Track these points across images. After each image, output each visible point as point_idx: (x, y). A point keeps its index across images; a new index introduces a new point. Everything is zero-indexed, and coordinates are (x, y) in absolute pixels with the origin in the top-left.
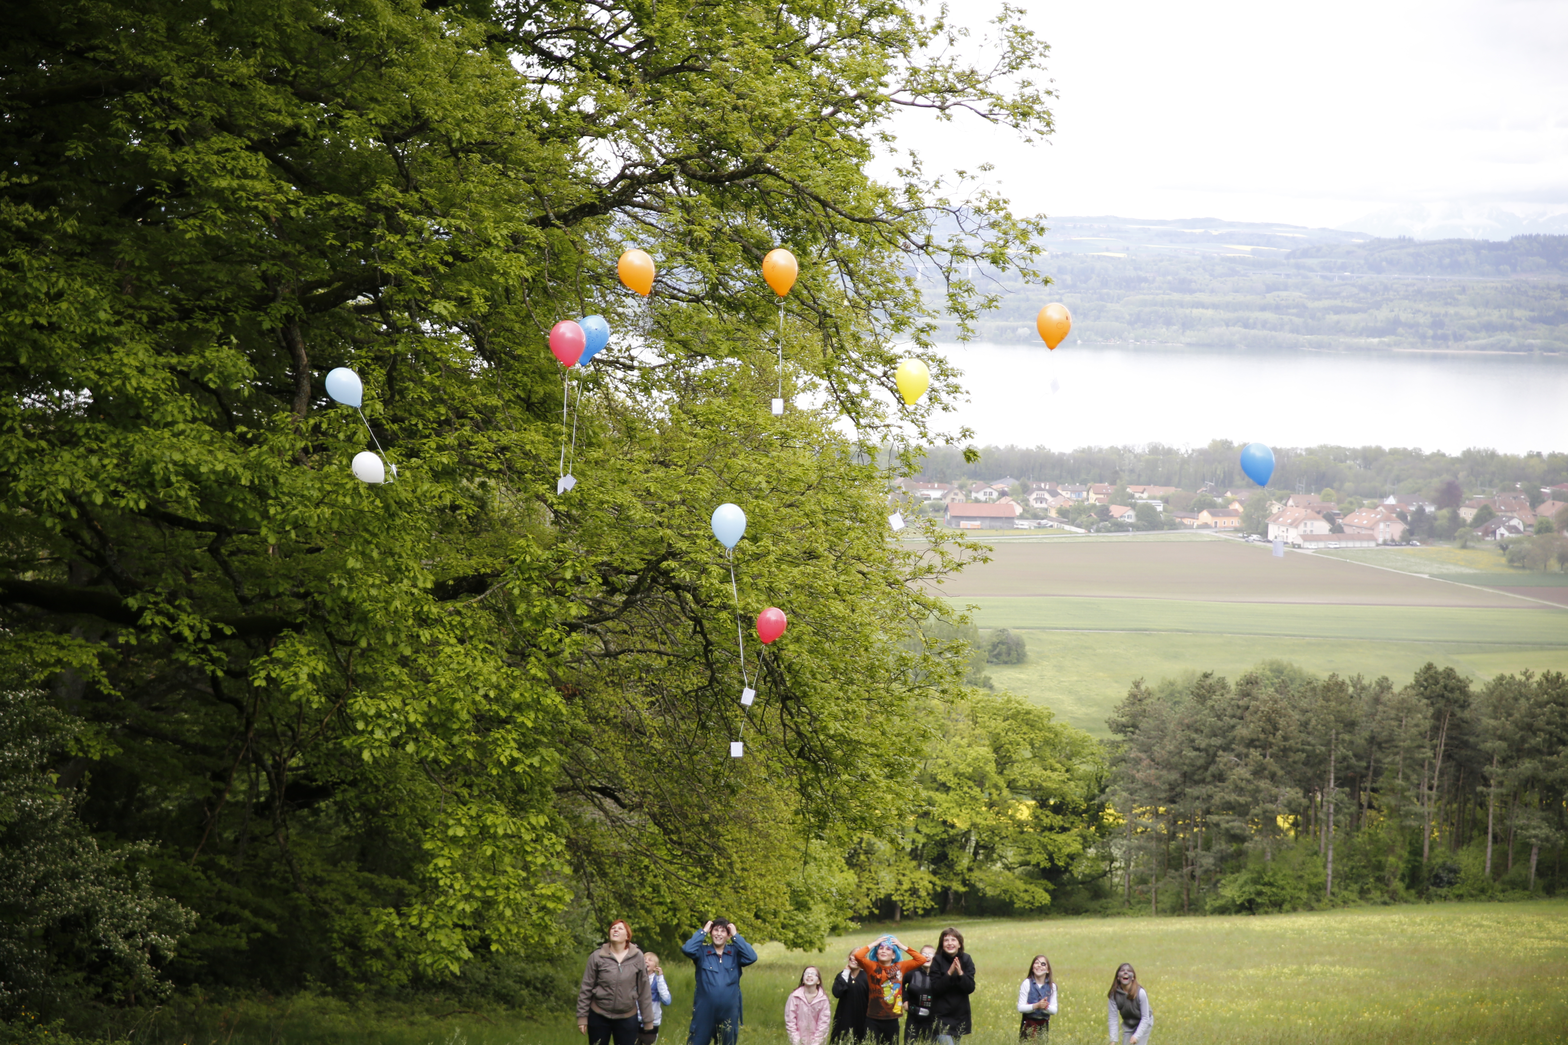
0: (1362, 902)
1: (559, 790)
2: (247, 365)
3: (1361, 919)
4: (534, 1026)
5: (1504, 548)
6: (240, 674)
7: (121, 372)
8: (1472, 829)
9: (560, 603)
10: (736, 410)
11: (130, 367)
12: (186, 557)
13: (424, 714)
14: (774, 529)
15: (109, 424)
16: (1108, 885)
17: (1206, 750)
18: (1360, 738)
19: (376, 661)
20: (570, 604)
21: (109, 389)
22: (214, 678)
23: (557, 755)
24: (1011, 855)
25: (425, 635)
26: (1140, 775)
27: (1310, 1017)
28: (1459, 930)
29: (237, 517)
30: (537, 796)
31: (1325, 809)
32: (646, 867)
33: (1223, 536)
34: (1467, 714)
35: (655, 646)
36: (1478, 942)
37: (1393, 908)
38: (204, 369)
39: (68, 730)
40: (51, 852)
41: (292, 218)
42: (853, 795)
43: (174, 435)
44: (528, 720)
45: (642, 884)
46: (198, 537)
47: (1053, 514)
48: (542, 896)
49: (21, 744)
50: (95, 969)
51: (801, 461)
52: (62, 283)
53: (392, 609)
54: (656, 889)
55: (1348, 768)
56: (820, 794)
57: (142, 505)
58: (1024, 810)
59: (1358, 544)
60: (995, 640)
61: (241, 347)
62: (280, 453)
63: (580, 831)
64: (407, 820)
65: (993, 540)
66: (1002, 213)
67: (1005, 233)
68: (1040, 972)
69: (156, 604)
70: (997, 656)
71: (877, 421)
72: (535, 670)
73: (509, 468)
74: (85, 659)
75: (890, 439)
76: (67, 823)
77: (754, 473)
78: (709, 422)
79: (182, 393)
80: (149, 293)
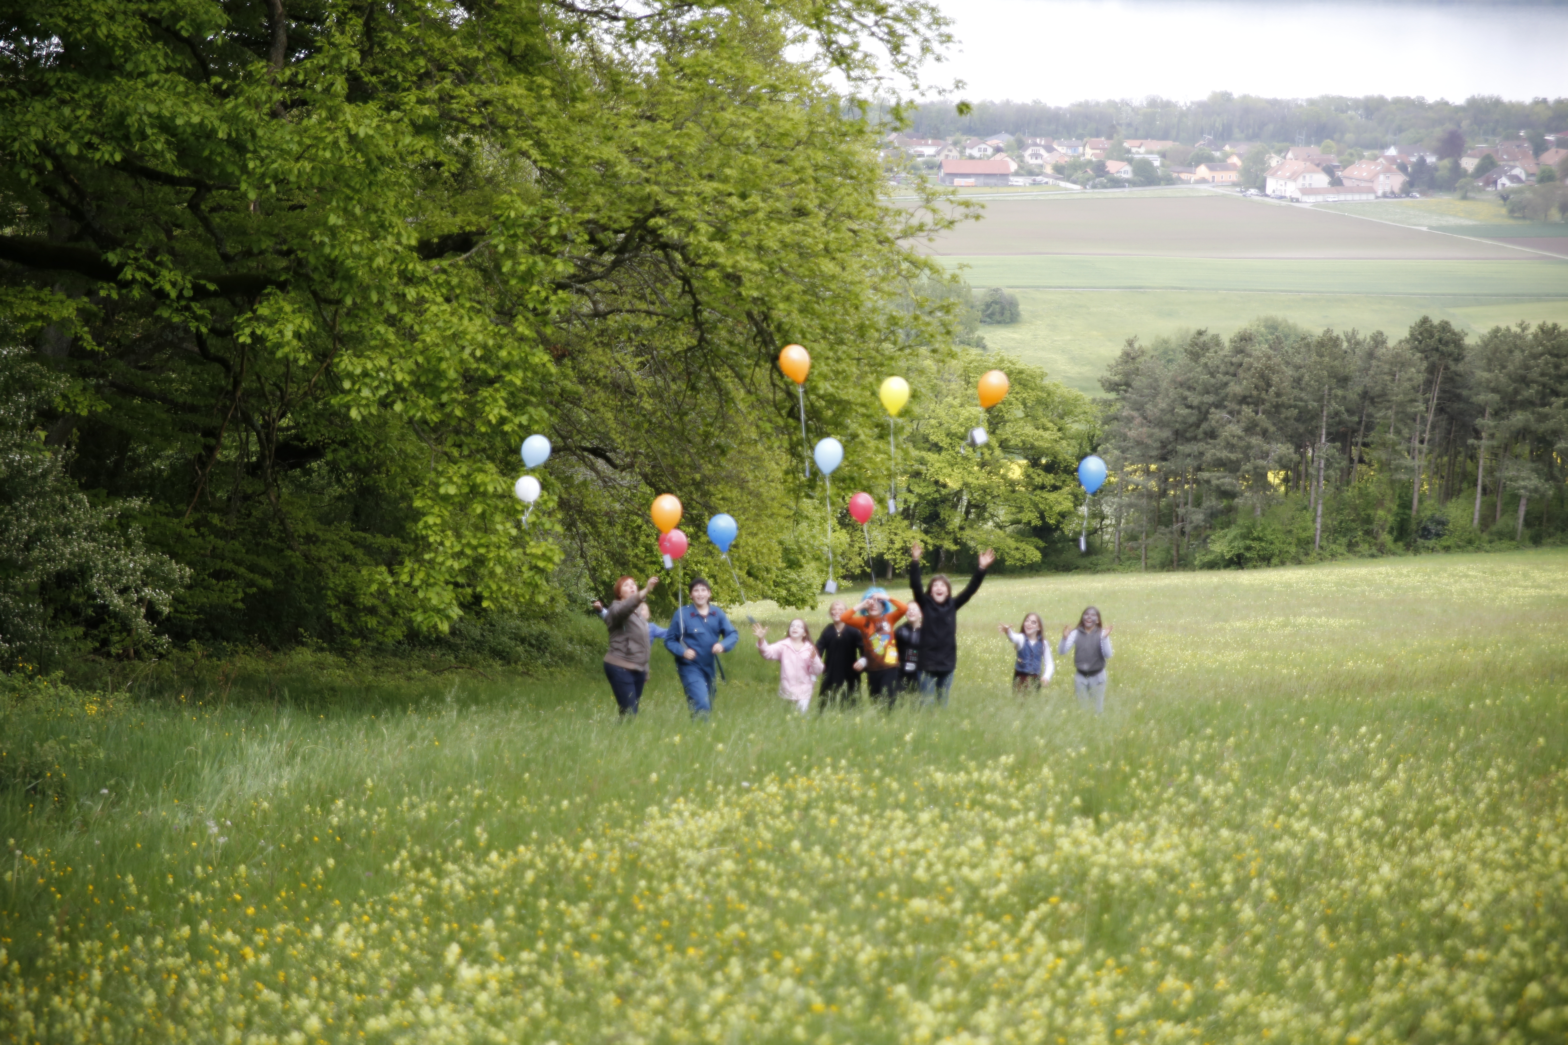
0: (1350, 555)
2: (221, 12)
3: (1349, 571)
4: (530, 680)
5: (1504, 197)
6: (226, 333)
7: (90, 19)
8: (1461, 482)
9: (547, 262)
10: (724, 62)
11: (99, 13)
12: (166, 213)
13: (411, 372)
14: (763, 185)
15: (80, 73)
16: (1098, 542)
17: (1199, 408)
18: (1353, 394)
19: (362, 320)
20: (556, 261)
21: (79, 36)
22: (199, 335)
23: (546, 416)
24: (1003, 513)
25: (411, 294)
26: (1132, 434)
27: (1295, 667)
28: (1445, 581)
29: (216, 172)
31: (1316, 464)
32: (639, 527)
33: (1220, 191)
34: (1460, 368)
35: (643, 306)
36: (1463, 592)
37: (1380, 561)
38: (175, 16)
39: (53, 386)
40: (43, 508)
43: (148, 86)
44: (517, 378)
45: (635, 542)
46: (177, 193)
47: (1049, 170)
48: (534, 556)
49: (7, 401)
50: (92, 624)
51: (791, 115)
53: (375, 266)
54: (648, 549)
55: (1340, 423)
57: (118, 157)
58: (1016, 469)
59: (1357, 197)
60: (988, 299)
62: (257, 105)
63: (572, 490)
64: (398, 479)
65: (988, 197)
69: (136, 259)
70: (991, 316)
71: (868, 73)
72: (522, 328)
73: (493, 122)
74: (65, 313)
75: (881, 92)
76: (57, 480)
77: (744, 127)
78: (697, 74)
79: (154, 41)
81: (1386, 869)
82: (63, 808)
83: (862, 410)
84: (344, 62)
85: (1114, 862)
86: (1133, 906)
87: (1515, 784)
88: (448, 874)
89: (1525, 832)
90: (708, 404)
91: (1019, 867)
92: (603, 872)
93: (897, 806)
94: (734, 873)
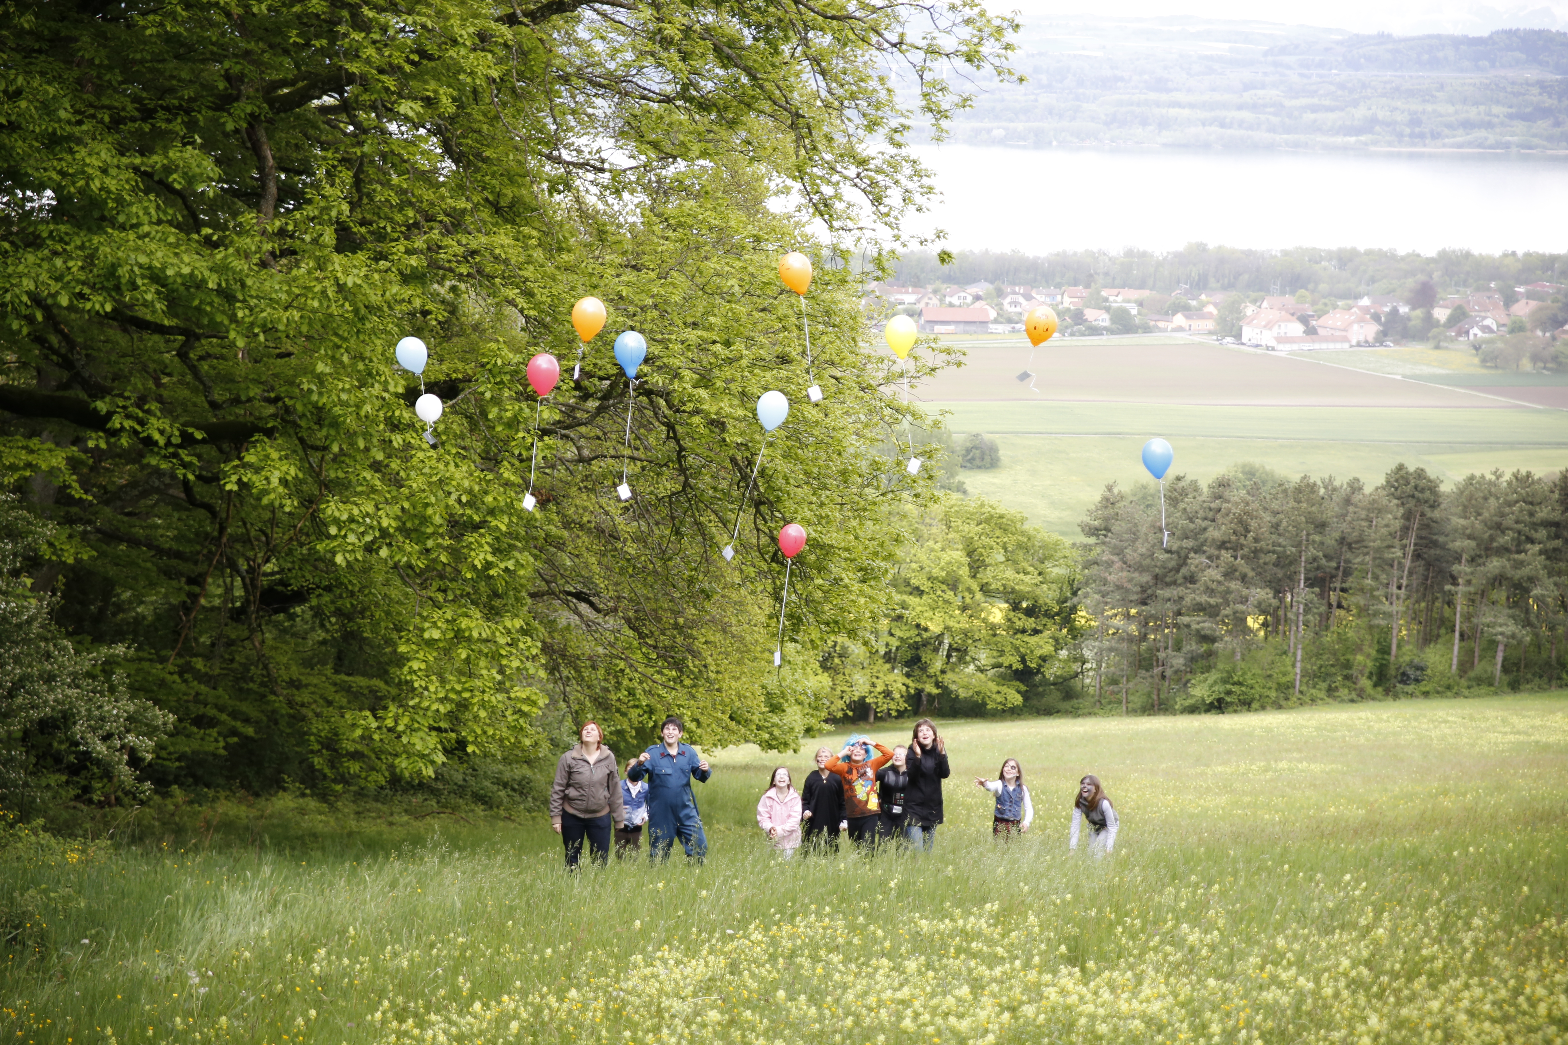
0: (1330, 700)
1: (532, 595)
2: (212, 165)
3: (1329, 716)
4: (512, 825)
5: (1477, 347)
6: (213, 479)
7: (84, 172)
8: (1439, 628)
9: (533, 409)
10: (708, 213)
11: (93, 167)
12: (154, 361)
13: (397, 518)
14: (746, 333)
15: (73, 225)
16: (1079, 686)
17: (1178, 553)
18: (1331, 539)
19: (348, 466)
20: (541, 408)
21: (72, 190)
22: (186, 482)
23: (532, 559)
24: (984, 657)
25: (397, 440)
26: (1112, 578)
27: (1277, 812)
28: (1425, 726)
29: (205, 321)
30: (511, 601)
31: (1294, 609)
32: (622, 671)
33: (1197, 339)
34: (1436, 514)
35: (627, 452)
36: (1443, 738)
37: (1360, 706)
38: (168, 170)
39: (39, 534)
40: (27, 655)
41: (254, 15)
42: (826, 599)
43: (140, 237)
44: (502, 524)
45: (618, 686)
46: (167, 341)
48: (517, 699)
50: (74, 770)
51: (774, 265)
52: (20, 80)
53: (363, 413)
54: (631, 693)
55: (1318, 568)
56: (793, 597)
57: (108, 308)
58: (997, 612)
59: (1331, 346)
60: (969, 444)
61: (207, 147)
62: (247, 255)
63: (556, 635)
64: (383, 624)
65: (967, 344)
66: (976, 10)
67: (980, 30)
69: (125, 408)
70: (970, 461)
71: (850, 224)
72: (508, 474)
73: (480, 272)
74: (54, 463)
75: (863, 243)
76: (42, 626)
77: (727, 276)
78: (681, 225)
79: (146, 194)
80: (110, 91)
81: (1373, 1020)
82: (43, 959)
83: (846, 555)
84: (334, 213)
85: (1101, 1012)
87: (1501, 933)
88: (431, 1024)
89: (1512, 982)
90: (693, 549)
91: (1006, 1016)
92: (587, 1022)
93: (884, 954)
94: (719, 1023)
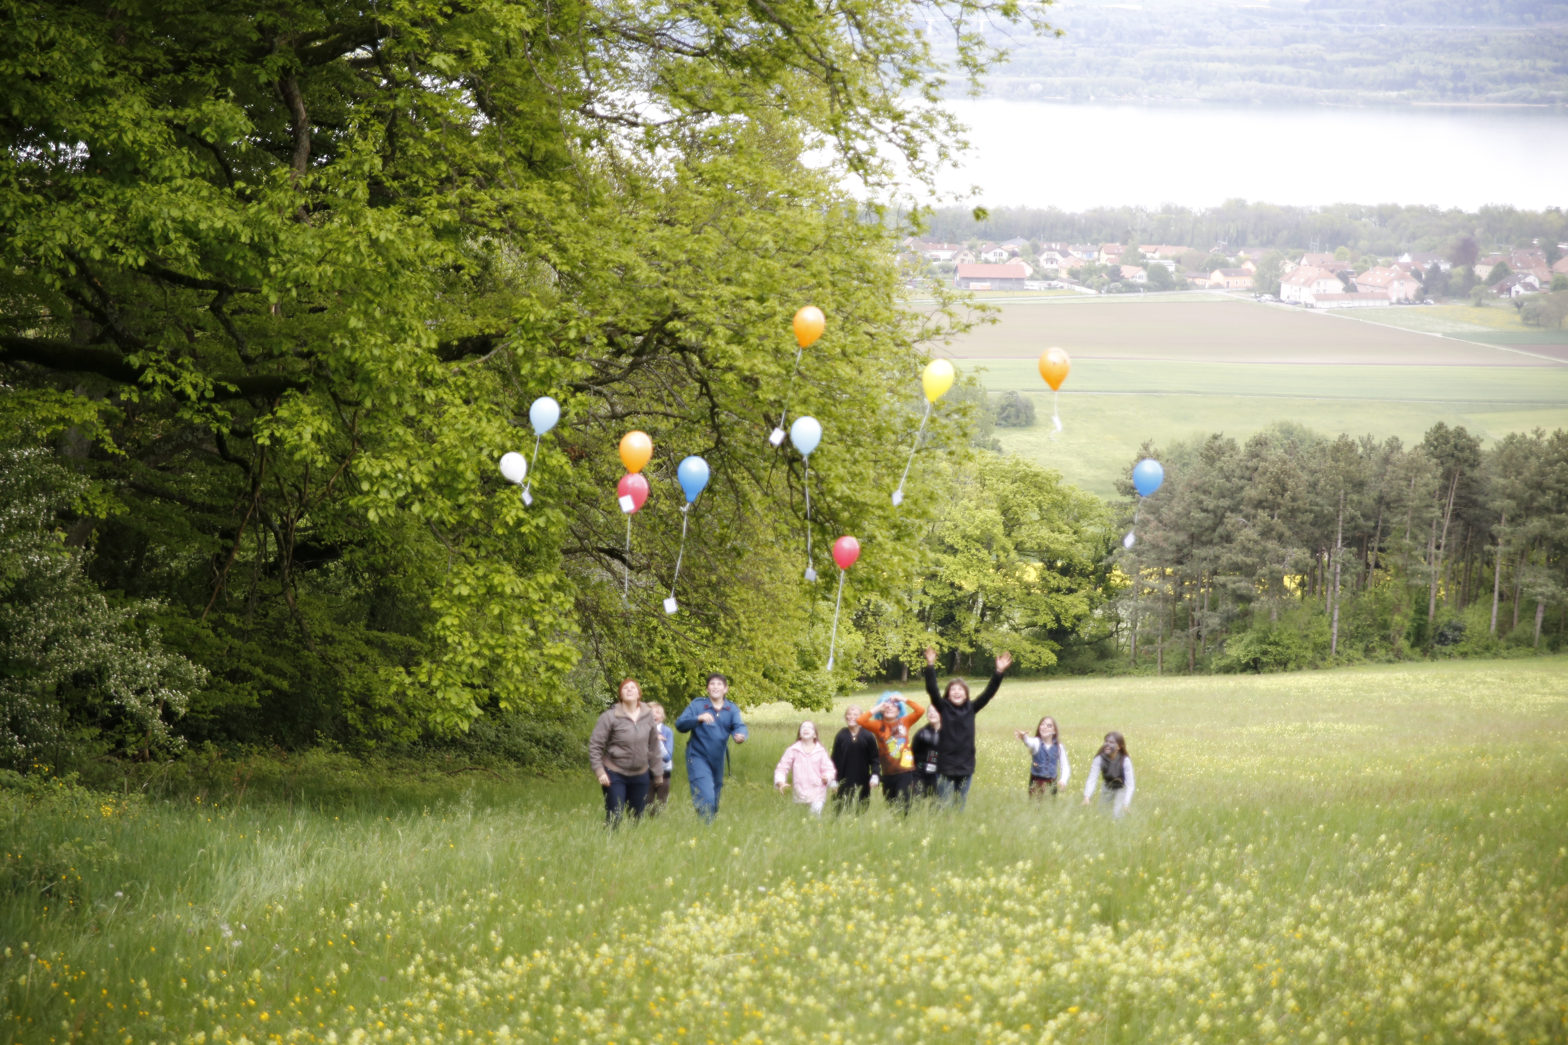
0: (1367, 661)
1: (565, 552)
2: (245, 120)
3: (1365, 676)
4: (544, 782)
5: (1519, 305)
6: (245, 434)
7: (116, 125)
8: (1478, 588)
9: (565, 365)
10: (743, 168)
11: (126, 120)
12: (187, 316)
13: (430, 474)
14: (780, 289)
15: (106, 178)
16: (1114, 645)
17: (1214, 512)
18: (1369, 498)
19: (381, 421)
20: (574, 364)
21: (105, 142)
22: (219, 436)
23: (563, 517)
24: (1019, 616)
25: (430, 396)
26: (1147, 537)
27: (1312, 772)
28: (1463, 687)
29: (238, 275)
30: (544, 558)
31: (1332, 569)
32: (655, 628)
33: (1235, 296)
34: (1476, 473)
35: (661, 408)
36: (1481, 699)
37: (1397, 666)
38: (201, 123)
39: (73, 488)
40: (61, 609)
43: (172, 191)
44: (534, 479)
45: (651, 643)
46: (200, 296)
47: (1064, 274)
48: (550, 656)
49: (28, 502)
50: (108, 724)
51: (808, 220)
52: (53, 31)
53: (395, 369)
54: (664, 650)
55: (1356, 528)
56: (826, 555)
57: (142, 262)
58: (1032, 571)
59: (1371, 303)
60: (1004, 402)
61: (239, 101)
62: (280, 210)
63: (588, 592)
64: (415, 580)
65: (1003, 301)
68: (1047, 732)
69: (157, 361)
70: (1006, 419)
71: (885, 179)
73: (512, 226)
74: (87, 417)
75: (898, 198)
76: (76, 580)
77: (761, 232)
78: (715, 180)
79: (179, 147)
80: (142, 44)
81: (1408, 981)
82: (77, 911)
83: (879, 512)
84: (366, 168)
85: (1133, 970)
86: (1153, 1015)
87: (1538, 896)
88: (464, 979)
89: (1548, 944)
90: (725, 506)
91: (1038, 974)
92: (619, 977)
93: (915, 912)
94: (751, 980)
